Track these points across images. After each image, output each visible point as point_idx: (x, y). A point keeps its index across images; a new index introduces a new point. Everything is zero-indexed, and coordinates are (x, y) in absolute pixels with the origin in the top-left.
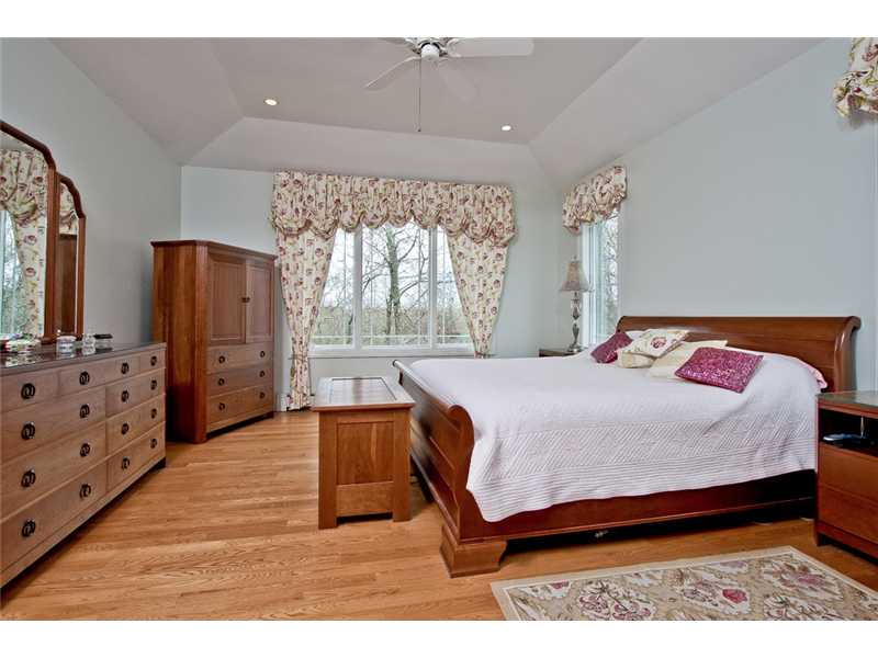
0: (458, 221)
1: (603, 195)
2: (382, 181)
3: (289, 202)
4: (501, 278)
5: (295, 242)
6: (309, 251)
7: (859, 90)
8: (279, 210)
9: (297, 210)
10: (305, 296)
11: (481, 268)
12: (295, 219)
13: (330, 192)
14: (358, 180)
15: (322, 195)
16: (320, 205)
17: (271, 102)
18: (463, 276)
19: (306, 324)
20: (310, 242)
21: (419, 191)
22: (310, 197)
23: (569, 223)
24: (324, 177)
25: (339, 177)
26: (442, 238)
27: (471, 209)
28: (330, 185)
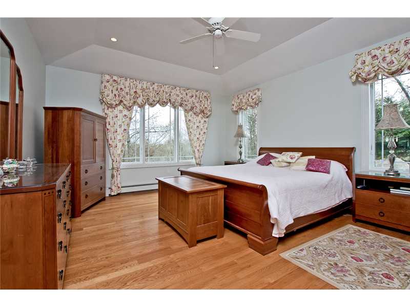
0: (190, 106)
1: (253, 99)
2: (156, 84)
3: (111, 90)
4: (206, 131)
5: (113, 111)
6: (120, 116)
7: (360, 74)
8: (106, 94)
9: (115, 95)
10: (118, 138)
11: (198, 127)
12: (114, 99)
13: (131, 87)
14: (145, 83)
15: (127, 89)
16: (127, 93)
17: (114, 40)
18: (191, 130)
19: (119, 152)
20: (121, 111)
21: (173, 91)
22: (121, 89)
23: (235, 109)
24: (128, 79)
25: (136, 81)
26: (182, 112)
27: (195, 101)
28: (132, 84)
